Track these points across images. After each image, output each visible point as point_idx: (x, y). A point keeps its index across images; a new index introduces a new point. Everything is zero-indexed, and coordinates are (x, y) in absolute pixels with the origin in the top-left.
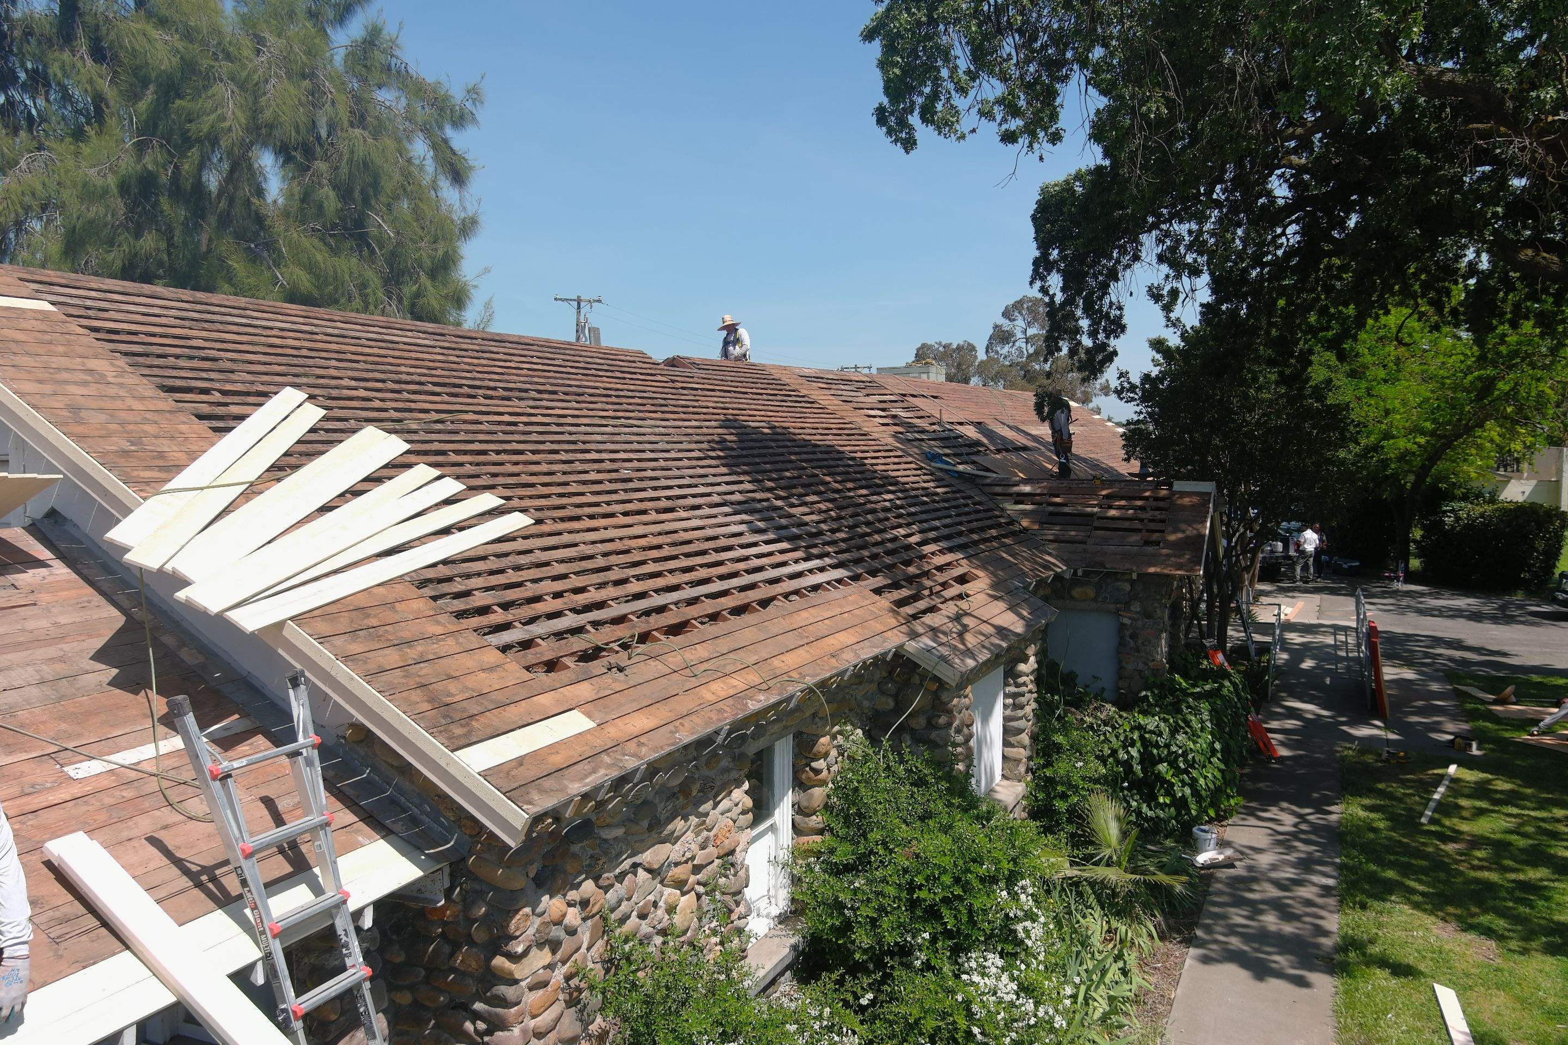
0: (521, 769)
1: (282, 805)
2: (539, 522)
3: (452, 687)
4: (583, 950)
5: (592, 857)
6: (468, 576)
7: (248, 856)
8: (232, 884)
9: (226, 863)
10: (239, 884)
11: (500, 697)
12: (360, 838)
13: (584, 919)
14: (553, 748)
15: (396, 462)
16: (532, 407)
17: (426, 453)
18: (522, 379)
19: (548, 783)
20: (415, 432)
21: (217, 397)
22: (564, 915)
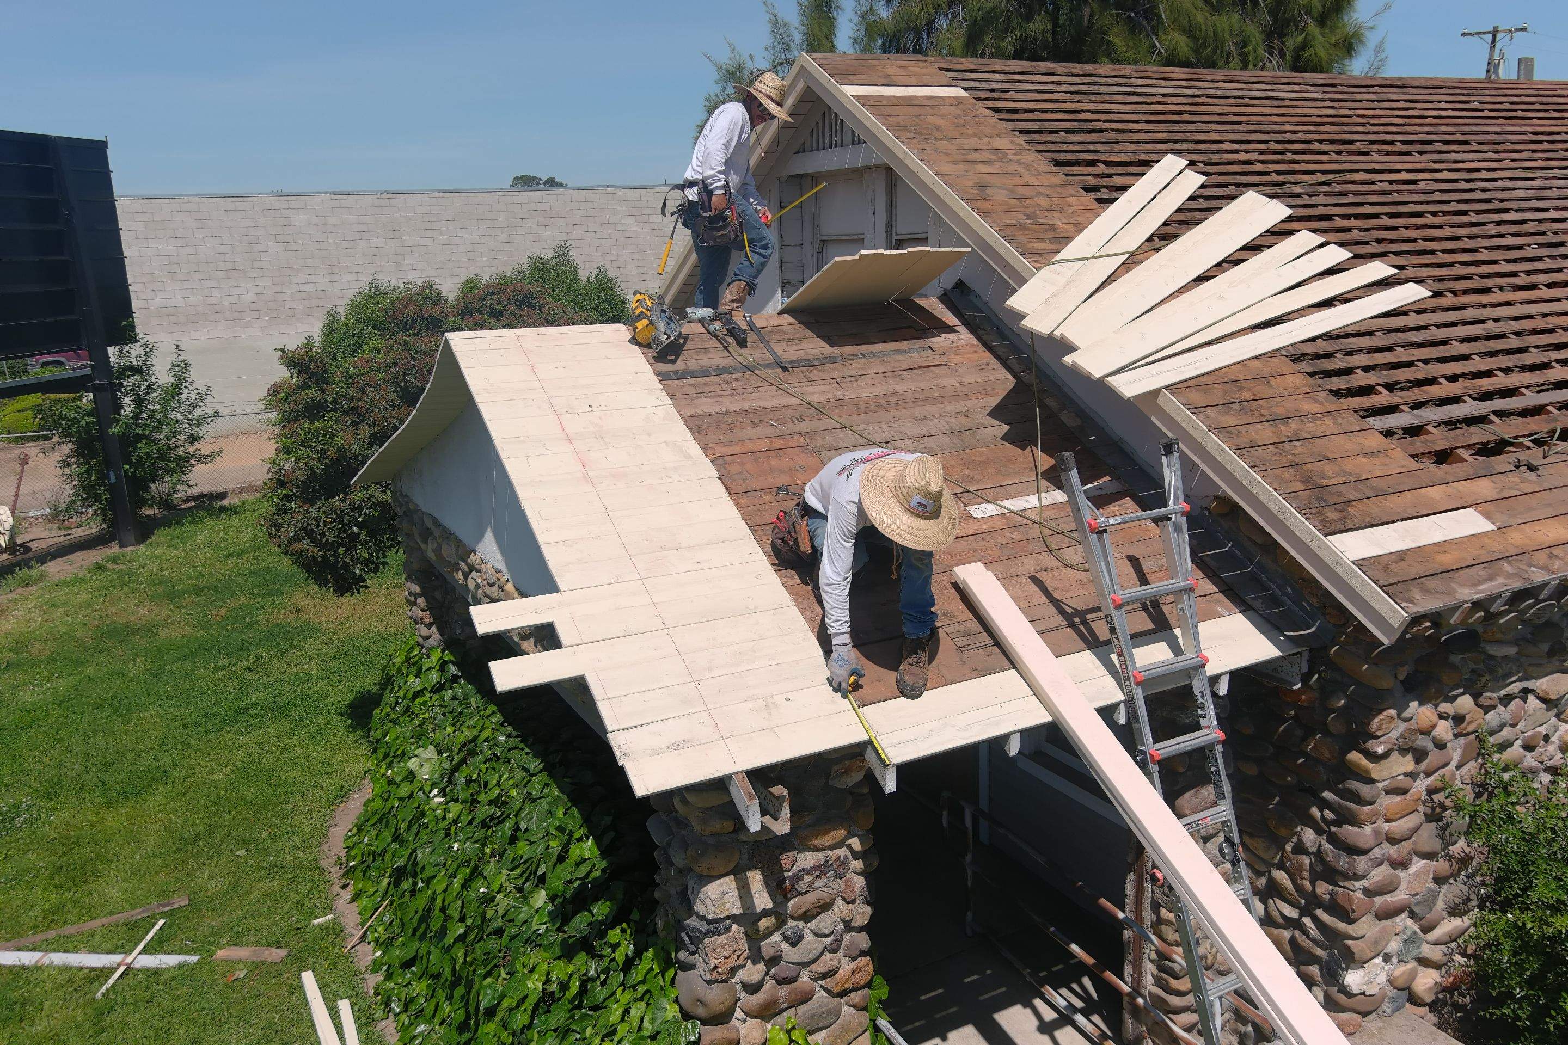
0: (1401, 564)
1: (1146, 566)
2: (1437, 294)
3: (1328, 468)
4: (1452, 766)
5: (1473, 671)
6: (1349, 353)
7: (1118, 607)
8: (1102, 630)
9: (1098, 609)
10: (1108, 631)
11: (1382, 484)
12: (1219, 609)
13: (1457, 736)
14: (1441, 547)
15: (1276, 229)
16: (1435, 162)
17: (1309, 218)
18: (1426, 129)
19: (1432, 583)
20: (1298, 196)
21: (1102, 168)
22: (1434, 727)
